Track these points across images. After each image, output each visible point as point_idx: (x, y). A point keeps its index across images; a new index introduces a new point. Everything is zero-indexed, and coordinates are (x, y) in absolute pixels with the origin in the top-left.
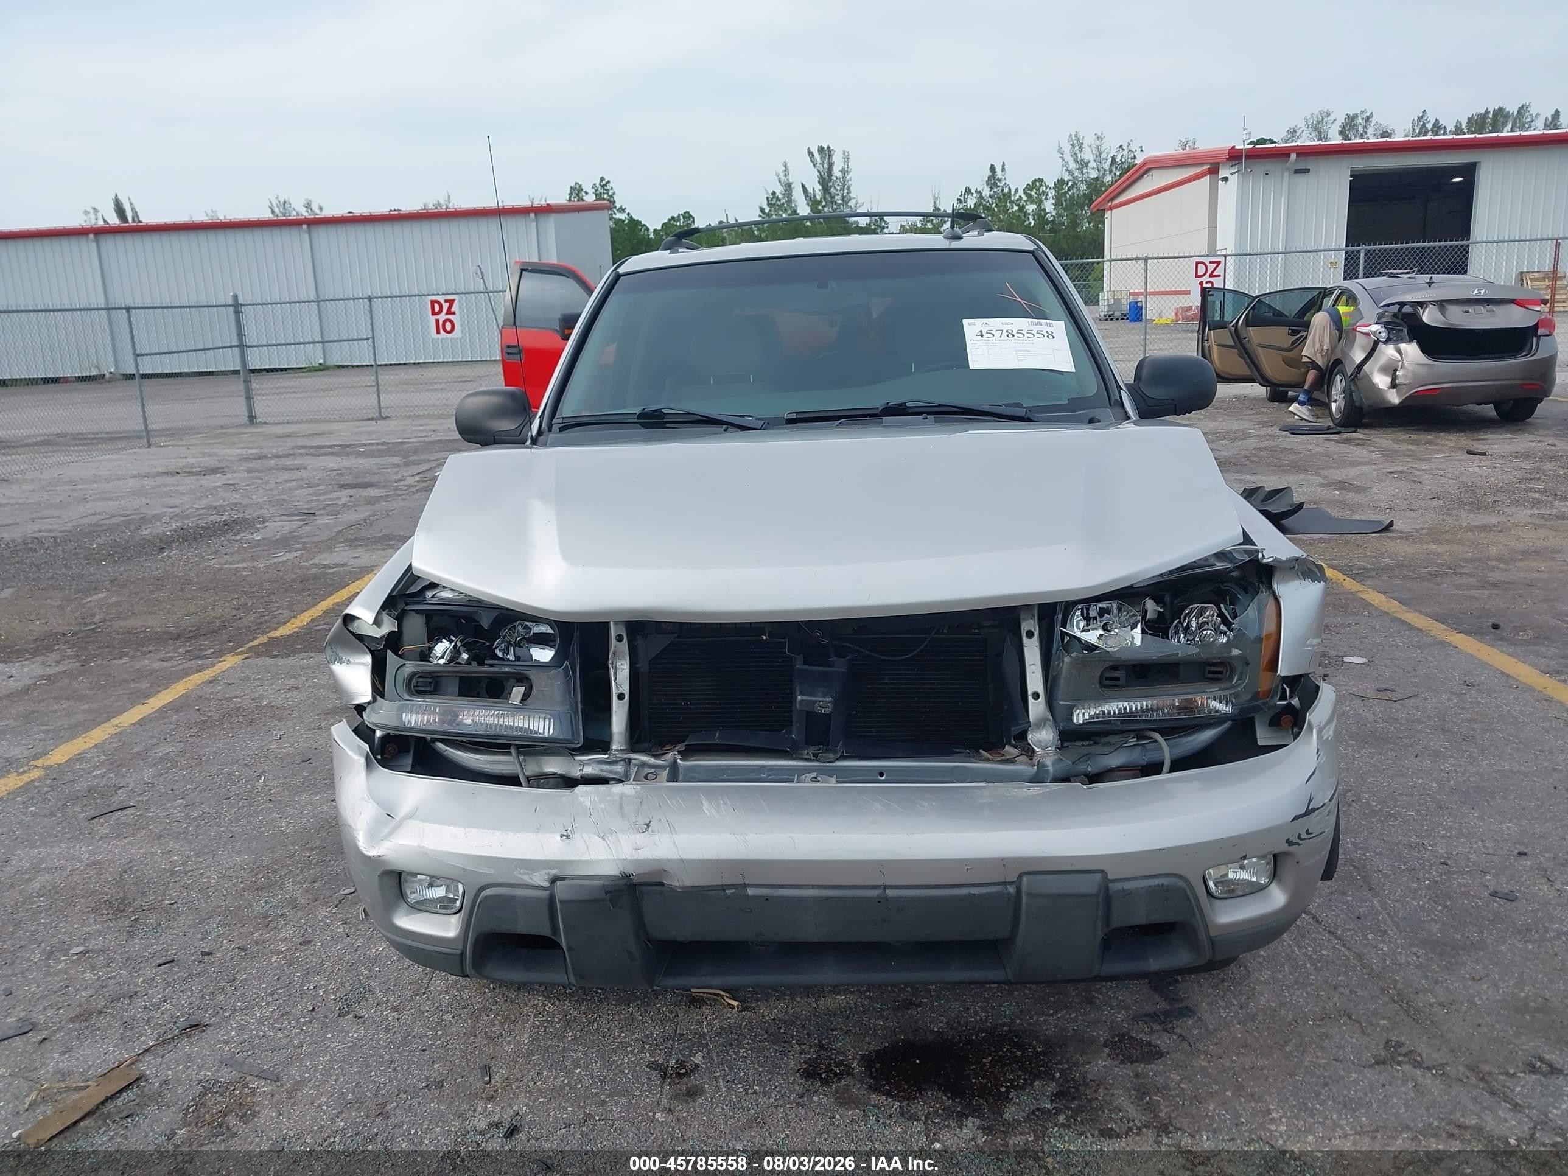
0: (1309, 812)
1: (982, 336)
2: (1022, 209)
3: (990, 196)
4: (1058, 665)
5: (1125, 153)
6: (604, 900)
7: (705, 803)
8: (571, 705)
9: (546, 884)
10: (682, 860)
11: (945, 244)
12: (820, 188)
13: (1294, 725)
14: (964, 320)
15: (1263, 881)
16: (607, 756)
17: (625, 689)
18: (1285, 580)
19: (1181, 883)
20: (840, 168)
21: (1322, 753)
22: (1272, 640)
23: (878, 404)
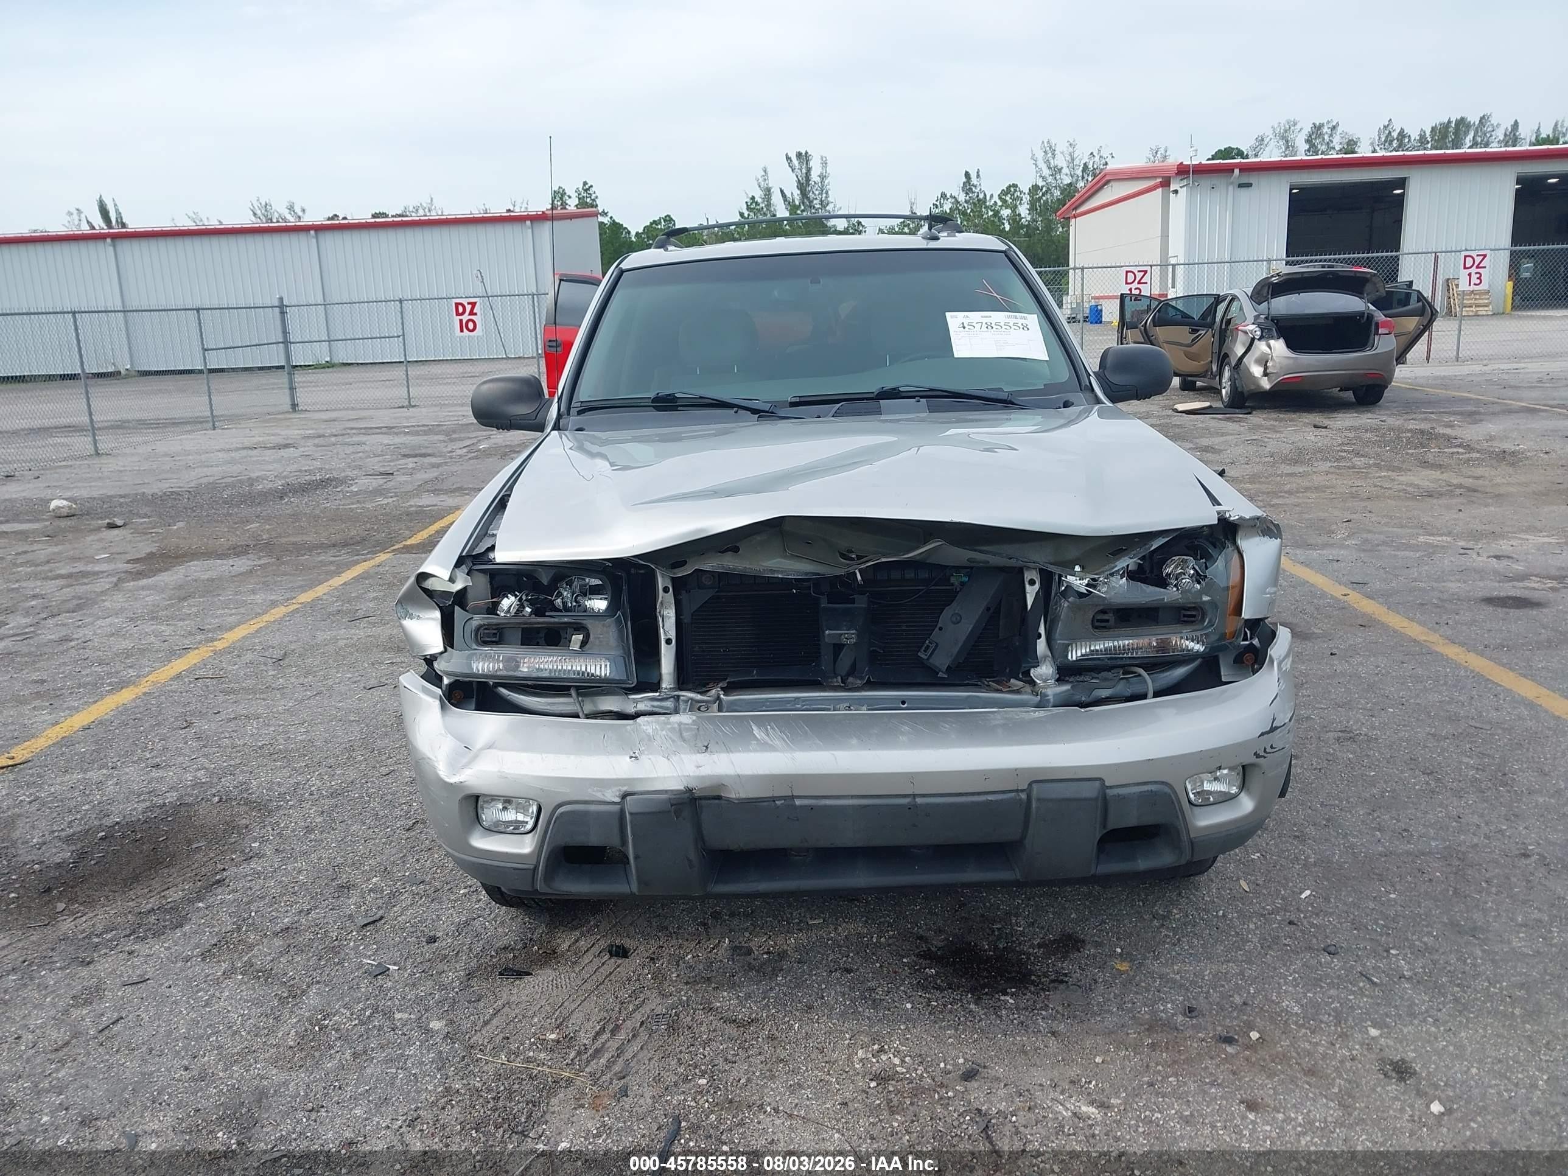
0: (1273, 729)
1: (964, 328)
2: (996, 213)
3: (966, 202)
4: (1056, 609)
5: (1097, 158)
6: (669, 812)
7: (754, 727)
8: (623, 648)
9: (618, 800)
10: (739, 776)
11: (924, 244)
12: (799, 192)
13: (1256, 662)
14: (947, 314)
15: (1234, 790)
16: (658, 694)
17: (672, 635)
18: (1247, 537)
19: (1167, 790)
20: (819, 173)
21: (1282, 681)
22: (1237, 590)
23: (874, 388)
